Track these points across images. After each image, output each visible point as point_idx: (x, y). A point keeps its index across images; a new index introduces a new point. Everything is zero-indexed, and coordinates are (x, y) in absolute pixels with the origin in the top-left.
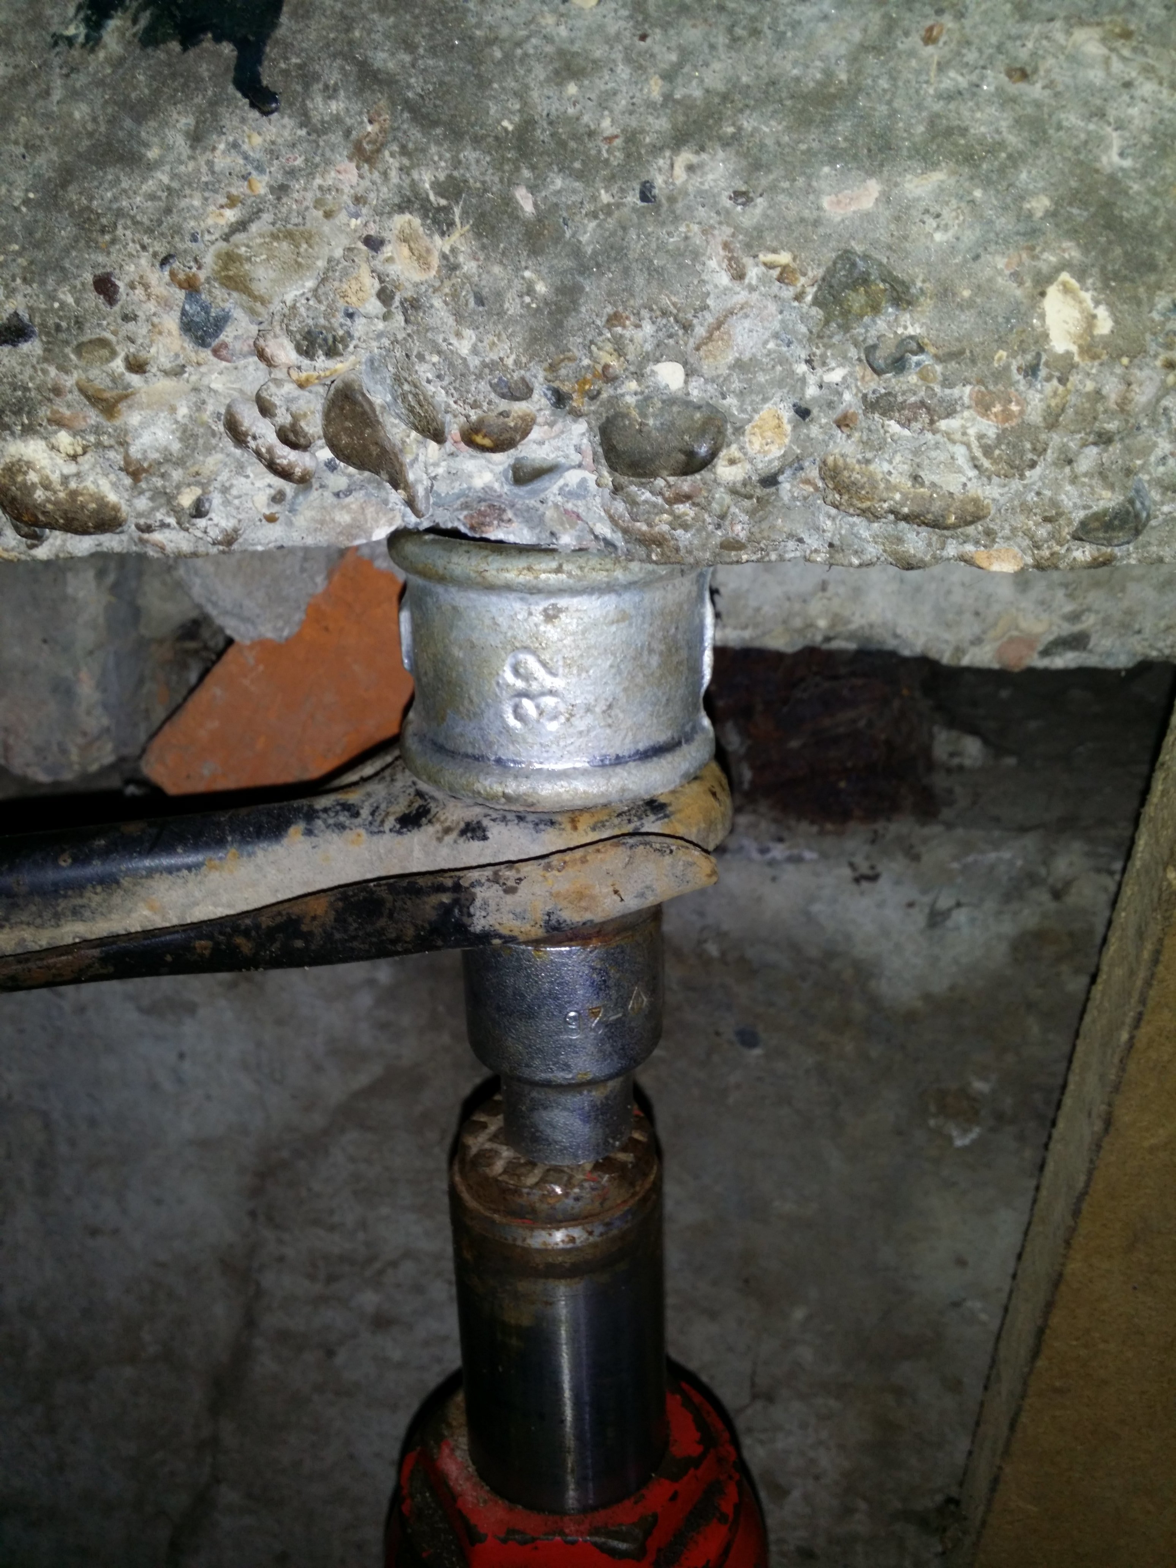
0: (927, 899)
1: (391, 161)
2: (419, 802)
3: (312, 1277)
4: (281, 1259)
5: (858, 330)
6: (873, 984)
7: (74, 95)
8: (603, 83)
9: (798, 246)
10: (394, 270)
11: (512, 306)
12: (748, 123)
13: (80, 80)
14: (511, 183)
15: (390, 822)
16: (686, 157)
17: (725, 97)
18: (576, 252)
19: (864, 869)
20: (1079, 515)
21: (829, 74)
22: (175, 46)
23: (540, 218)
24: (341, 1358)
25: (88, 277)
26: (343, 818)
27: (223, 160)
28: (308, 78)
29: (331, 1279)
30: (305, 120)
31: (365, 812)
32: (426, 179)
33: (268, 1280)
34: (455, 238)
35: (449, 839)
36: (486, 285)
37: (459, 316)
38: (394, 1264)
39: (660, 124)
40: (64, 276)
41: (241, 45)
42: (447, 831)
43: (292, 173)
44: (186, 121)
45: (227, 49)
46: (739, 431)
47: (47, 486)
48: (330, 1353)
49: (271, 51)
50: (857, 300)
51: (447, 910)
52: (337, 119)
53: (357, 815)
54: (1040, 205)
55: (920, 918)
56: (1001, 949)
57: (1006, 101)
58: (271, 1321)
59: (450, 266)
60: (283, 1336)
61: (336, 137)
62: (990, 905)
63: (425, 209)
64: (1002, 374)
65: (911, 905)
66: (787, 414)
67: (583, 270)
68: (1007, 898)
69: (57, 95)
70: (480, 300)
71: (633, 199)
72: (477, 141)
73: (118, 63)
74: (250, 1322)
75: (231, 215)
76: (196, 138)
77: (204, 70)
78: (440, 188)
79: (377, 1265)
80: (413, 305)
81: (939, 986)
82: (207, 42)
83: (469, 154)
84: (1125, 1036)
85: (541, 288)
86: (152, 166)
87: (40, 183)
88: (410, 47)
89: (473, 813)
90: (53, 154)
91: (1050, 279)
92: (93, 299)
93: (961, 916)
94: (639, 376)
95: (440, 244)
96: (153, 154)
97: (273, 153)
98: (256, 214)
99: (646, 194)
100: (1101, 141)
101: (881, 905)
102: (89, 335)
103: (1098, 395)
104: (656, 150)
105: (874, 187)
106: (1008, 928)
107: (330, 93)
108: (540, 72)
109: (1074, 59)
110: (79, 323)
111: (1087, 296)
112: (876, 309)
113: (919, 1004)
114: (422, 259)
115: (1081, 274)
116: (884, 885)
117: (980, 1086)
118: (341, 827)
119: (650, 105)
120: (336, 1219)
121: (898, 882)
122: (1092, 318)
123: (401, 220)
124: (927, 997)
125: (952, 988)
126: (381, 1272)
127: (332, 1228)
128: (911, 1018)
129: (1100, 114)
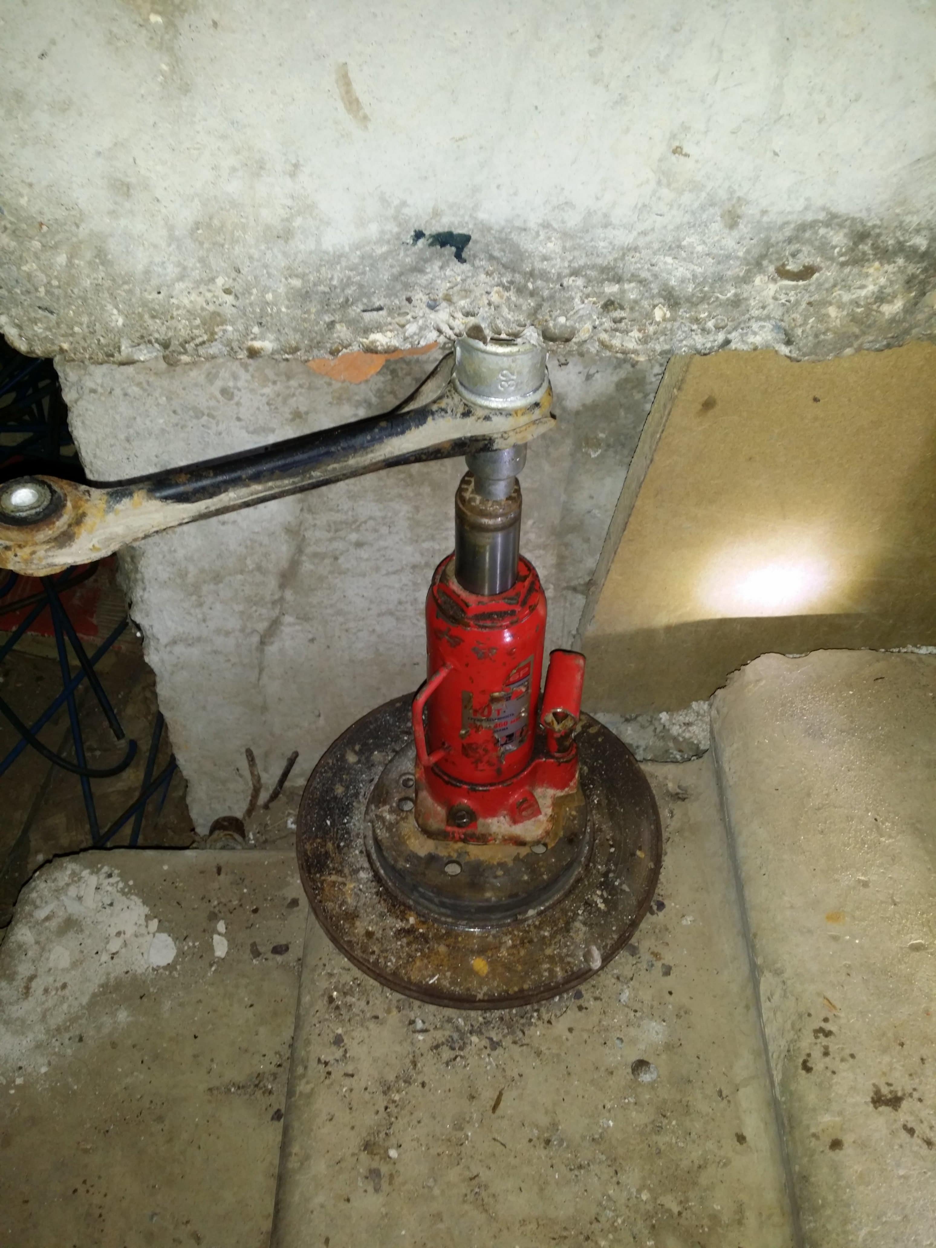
0: (586, 370)
1: (496, 275)
2: (467, 409)
3: (329, 531)
4: (315, 525)
5: (611, 314)
6: (564, 402)
7: (407, 256)
8: (553, 262)
9: (598, 297)
10: (493, 299)
11: (524, 308)
12: (588, 272)
13: (409, 252)
14: (527, 282)
15: (459, 415)
16: (573, 278)
17: (583, 267)
18: (542, 297)
19: (563, 361)
20: (659, 351)
21: (609, 263)
22: (439, 247)
23: (534, 290)
24: (341, 560)
25: (404, 298)
26: (443, 413)
27: (448, 272)
28: (475, 256)
29: (336, 531)
30: (473, 265)
31: (449, 411)
32: (504, 280)
33: (308, 534)
34: (511, 293)
35: (480, 421)
36: (518, 303)
37: (510, 310)
38: (365, 522)
39: (567, 271)
40: (397, 297)
41: (458, 248)
42: (479, 418)
43: (468, 277)
44: (440, 264)
45: (454, 249)
46: (578, 331)
47: (382, 345)
48: (336, 559)
49: (466, 250)
50: (611, 308)
51: (486, 445)
52: (482, 266)
53: (446, 412)
54: (655, 291)
55: (583, 377)
56: (612, 387)
57: (649, 270)
58: (309, 550)
59: (508, 299)
60: (315, 555)
61: (481, 270)
62: (609, 370)
63: (504, 286)
64: (645, 325)
65: (580, 373)
66: (590, 328)
67: (543, 300)
68: (615, 368)
69: (402, 254)
70: (516, 306)
71: (558, 286)
72: (519, 273)
73: (421, 250)
74: (300, 550)
75: (448, 285)
76: (441, 268)
77: (446, 253)
78: (508, 282)
79: (358, 523)
80: (497, 307)
81: (588, 401)
82: (448, 246)
83: (517, 275)
84: (658, 436)
85: (532, 304)
86: (427, 273)
87: (392, 275)
88: (504, 251)
89: (486, 412)
90: (398, 269)
91: (657, 305)
92: (405, 303)
93: (598, 376)
94: (555, 320)
95: (506, 294)
96: (428, 270)
97: (463, 272)
98: (456, 285)
99: (561, 285)
100: (671, 280)
101: (568, 373)
102: (402, 311)
103: (666, 327)
104: (565, 277)
105: (617, 286)
106: (615, 378)
107: (481, 260)
108: (537, 259)
109: (665, 263)
110: (400, 308)
111: (665, 309)
112: (616, 310)
113: (581, 408)
114: (501, 297)
115: (664, 305)
116: (570, 365)
117: (602, 435)
118: (443, 417)
119: (565, 268)
120: (340, 508)
121: (575, 365)
122: (665, 315)
123: (496, 289)
124: (584, 405)
125: (593, 401)
126: (359, 526)
127: (338, 511)
128: (578, 413)
129: (670, 274)
